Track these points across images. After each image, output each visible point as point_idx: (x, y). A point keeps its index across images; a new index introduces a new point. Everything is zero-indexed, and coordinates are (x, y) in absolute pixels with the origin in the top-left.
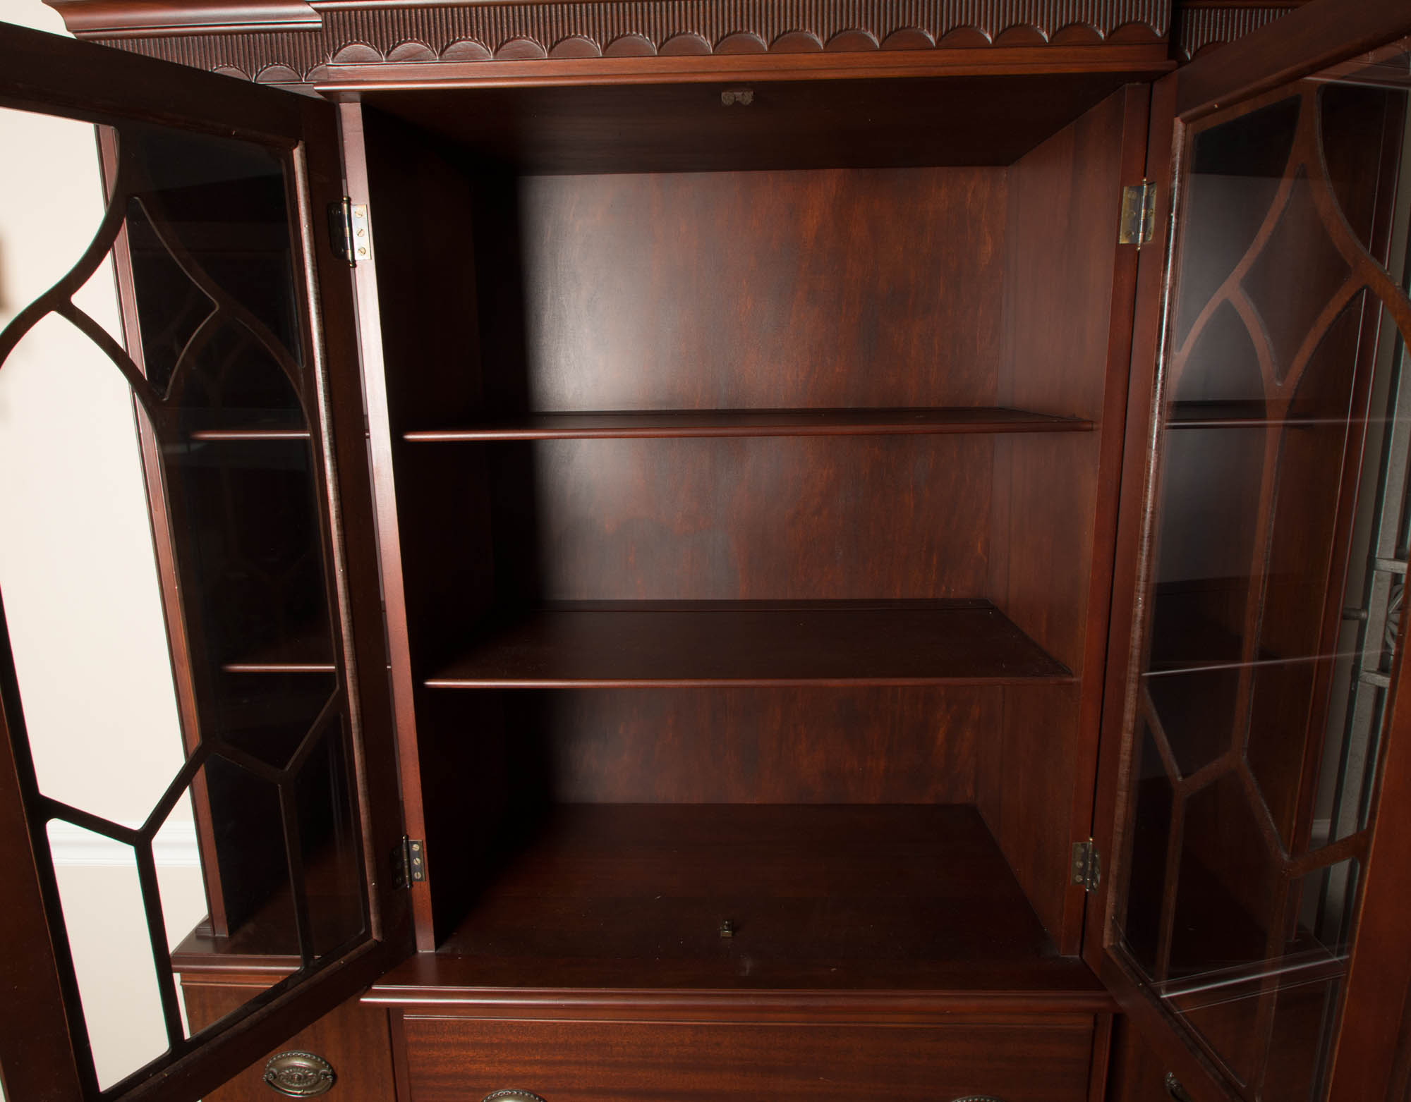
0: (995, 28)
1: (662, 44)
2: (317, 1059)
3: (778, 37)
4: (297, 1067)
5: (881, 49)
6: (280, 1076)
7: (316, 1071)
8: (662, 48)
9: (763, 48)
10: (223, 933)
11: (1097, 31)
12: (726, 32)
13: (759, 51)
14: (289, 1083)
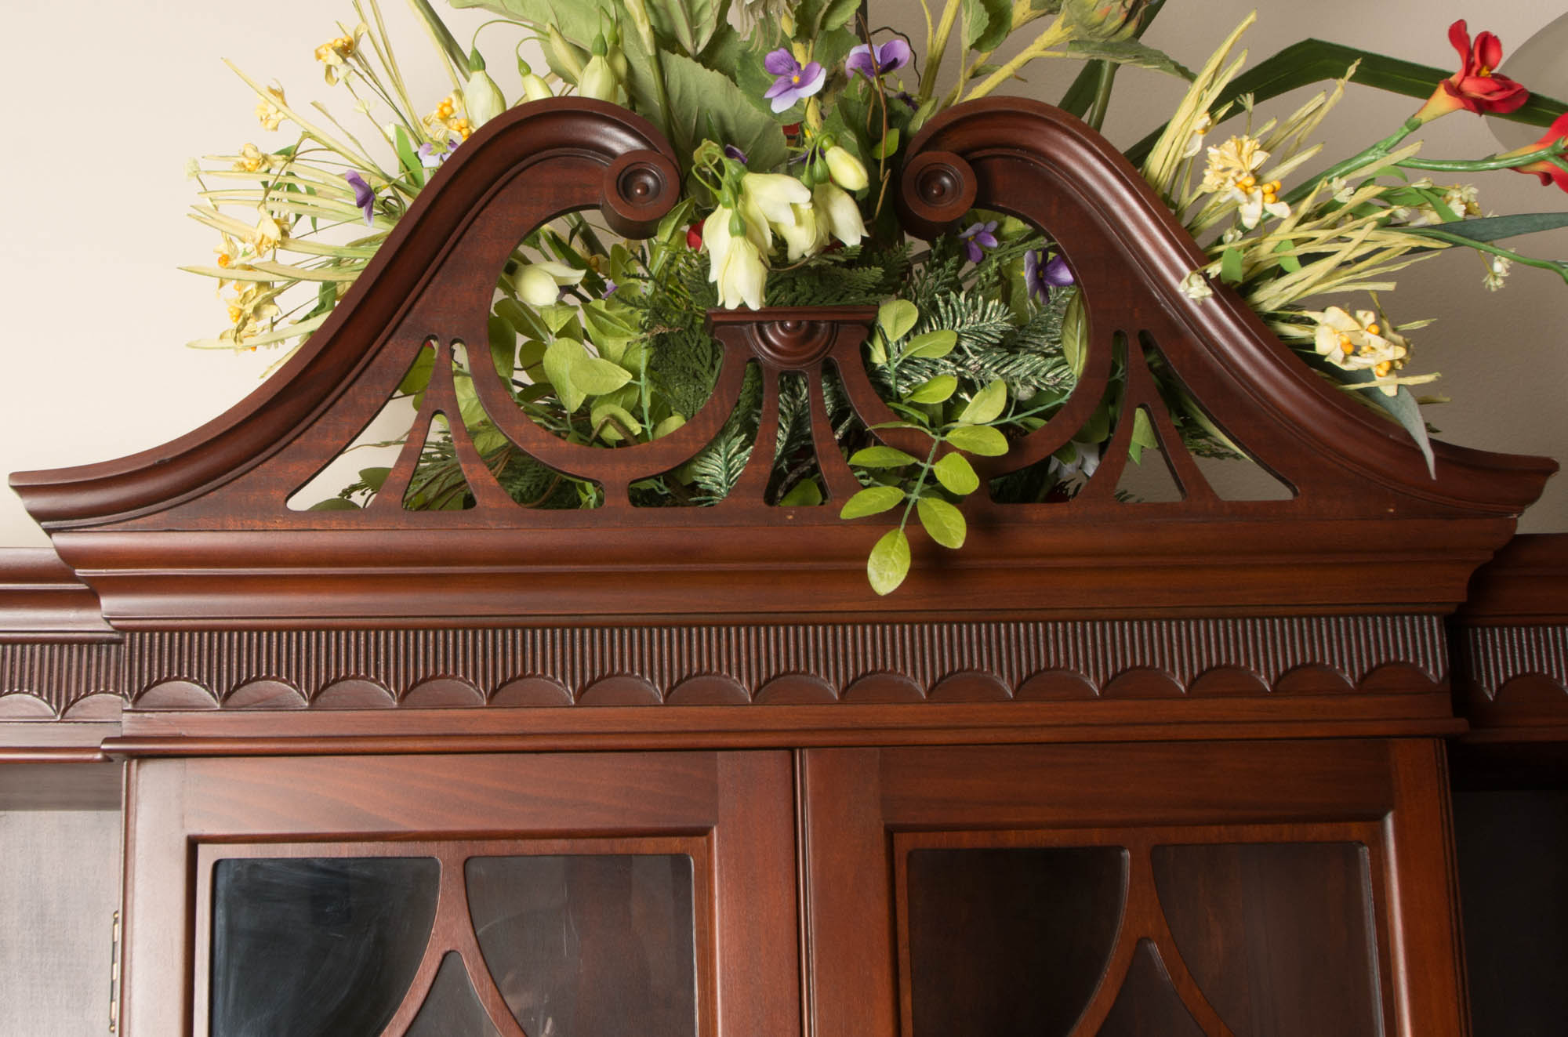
0: (1187, 670)
1: (671, 689)
3: (854, 681)
5: (1016, 699)
8: (671, 695)
9: (833, 697)
11: (1341, 675)
12: (773, 673)
13: (828, 700)
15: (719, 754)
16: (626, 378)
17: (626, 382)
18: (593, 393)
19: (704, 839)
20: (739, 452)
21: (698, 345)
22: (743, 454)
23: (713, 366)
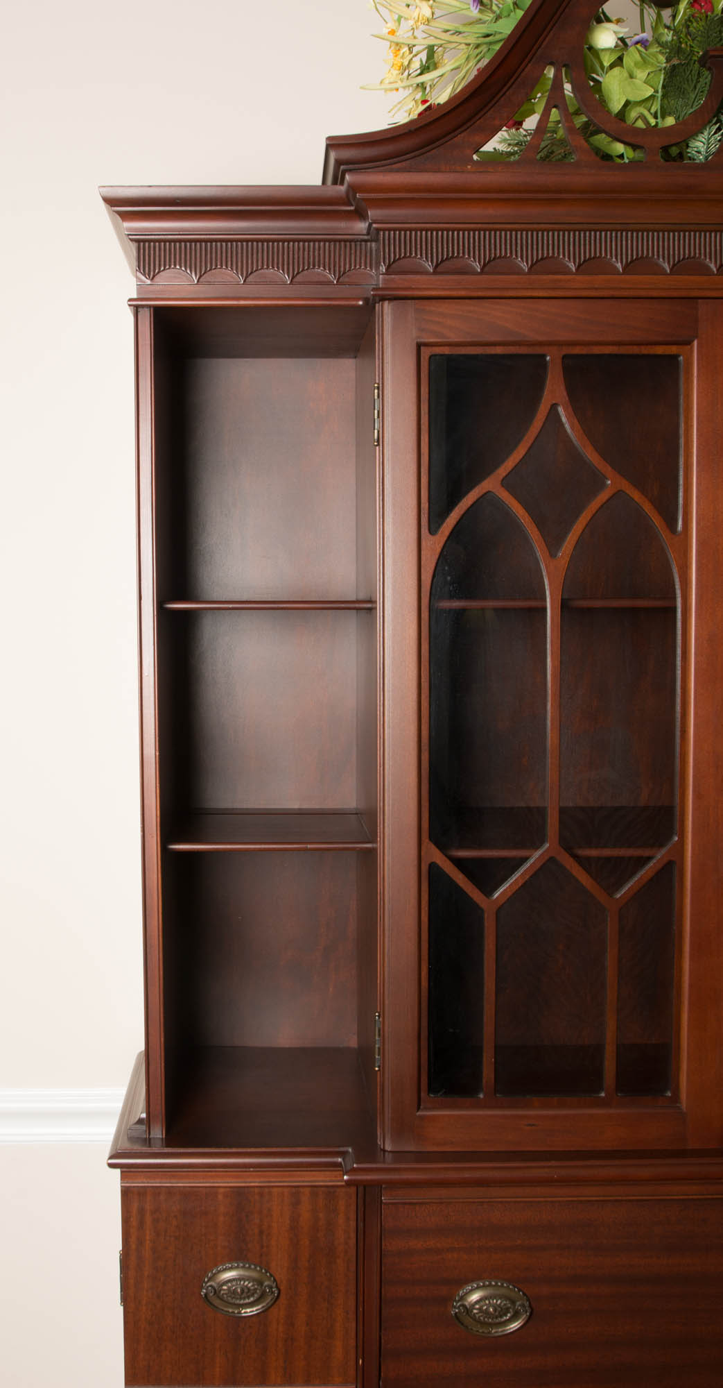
2: (256, 1268)
4: (230, 1281)
6: (221, 1290)
7: (260, 1283)
10: (158, 1133)
14: (234, 1300)
15: (700, 301)
16: (650, 92)
17: (651, 94)
18: (632, 99)
19: (689, 347)
20: (715, 133)
21: (690, 73)
22: (717, 135)
23: (695, 87)
